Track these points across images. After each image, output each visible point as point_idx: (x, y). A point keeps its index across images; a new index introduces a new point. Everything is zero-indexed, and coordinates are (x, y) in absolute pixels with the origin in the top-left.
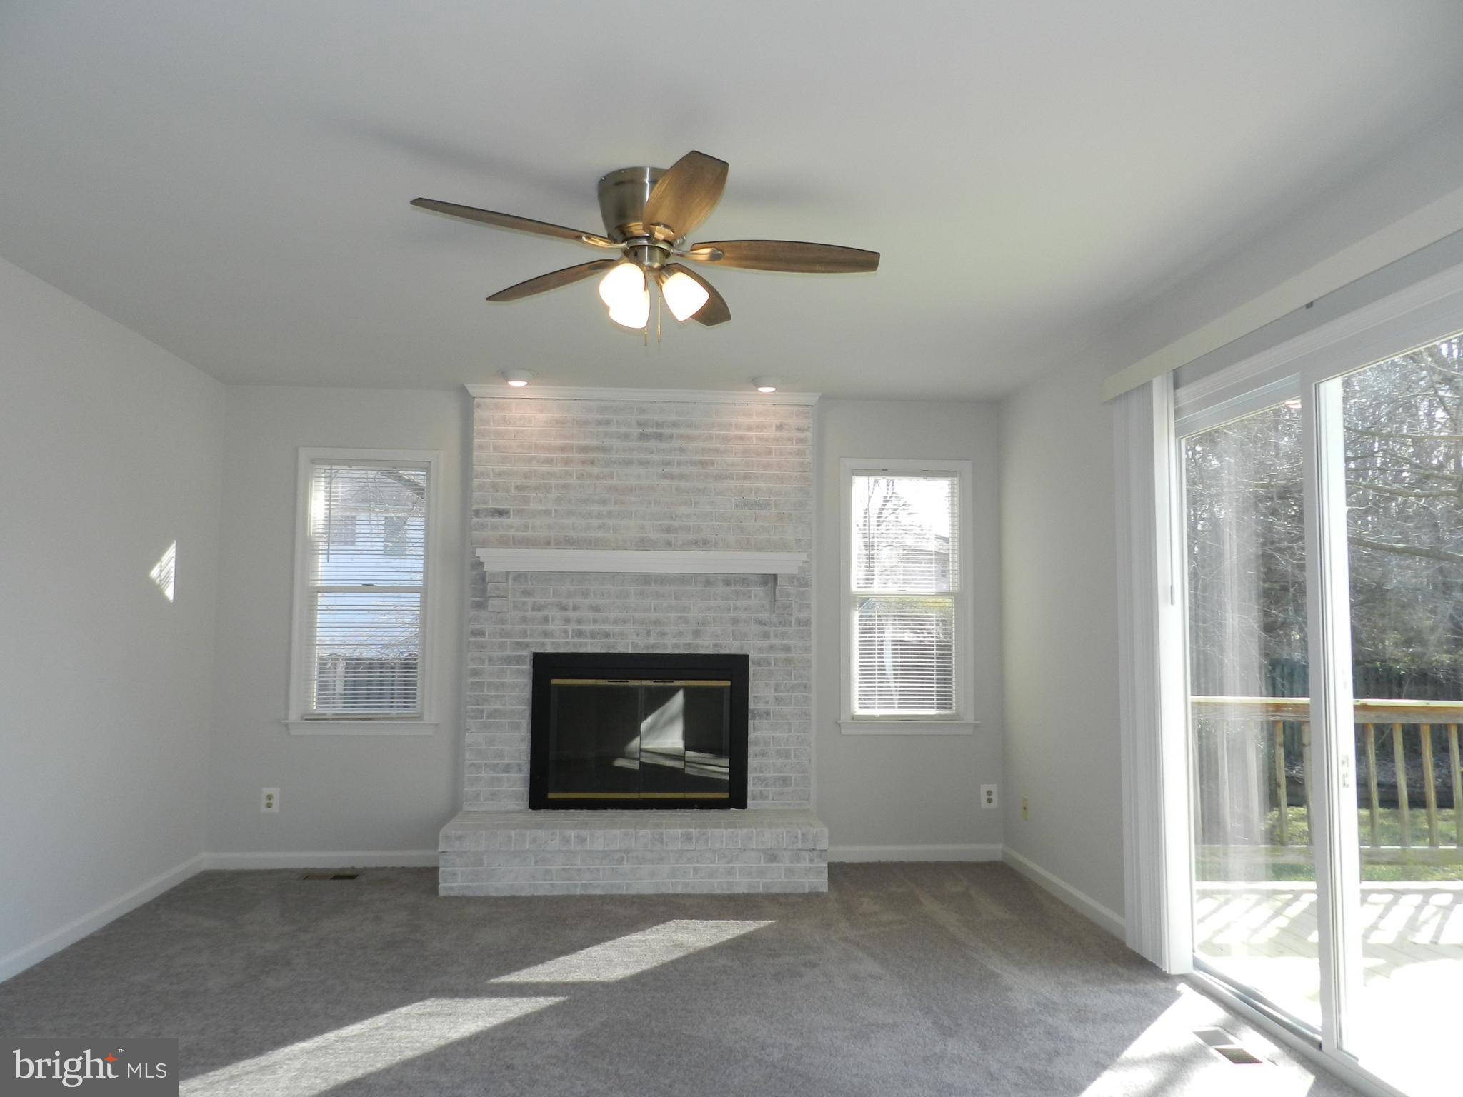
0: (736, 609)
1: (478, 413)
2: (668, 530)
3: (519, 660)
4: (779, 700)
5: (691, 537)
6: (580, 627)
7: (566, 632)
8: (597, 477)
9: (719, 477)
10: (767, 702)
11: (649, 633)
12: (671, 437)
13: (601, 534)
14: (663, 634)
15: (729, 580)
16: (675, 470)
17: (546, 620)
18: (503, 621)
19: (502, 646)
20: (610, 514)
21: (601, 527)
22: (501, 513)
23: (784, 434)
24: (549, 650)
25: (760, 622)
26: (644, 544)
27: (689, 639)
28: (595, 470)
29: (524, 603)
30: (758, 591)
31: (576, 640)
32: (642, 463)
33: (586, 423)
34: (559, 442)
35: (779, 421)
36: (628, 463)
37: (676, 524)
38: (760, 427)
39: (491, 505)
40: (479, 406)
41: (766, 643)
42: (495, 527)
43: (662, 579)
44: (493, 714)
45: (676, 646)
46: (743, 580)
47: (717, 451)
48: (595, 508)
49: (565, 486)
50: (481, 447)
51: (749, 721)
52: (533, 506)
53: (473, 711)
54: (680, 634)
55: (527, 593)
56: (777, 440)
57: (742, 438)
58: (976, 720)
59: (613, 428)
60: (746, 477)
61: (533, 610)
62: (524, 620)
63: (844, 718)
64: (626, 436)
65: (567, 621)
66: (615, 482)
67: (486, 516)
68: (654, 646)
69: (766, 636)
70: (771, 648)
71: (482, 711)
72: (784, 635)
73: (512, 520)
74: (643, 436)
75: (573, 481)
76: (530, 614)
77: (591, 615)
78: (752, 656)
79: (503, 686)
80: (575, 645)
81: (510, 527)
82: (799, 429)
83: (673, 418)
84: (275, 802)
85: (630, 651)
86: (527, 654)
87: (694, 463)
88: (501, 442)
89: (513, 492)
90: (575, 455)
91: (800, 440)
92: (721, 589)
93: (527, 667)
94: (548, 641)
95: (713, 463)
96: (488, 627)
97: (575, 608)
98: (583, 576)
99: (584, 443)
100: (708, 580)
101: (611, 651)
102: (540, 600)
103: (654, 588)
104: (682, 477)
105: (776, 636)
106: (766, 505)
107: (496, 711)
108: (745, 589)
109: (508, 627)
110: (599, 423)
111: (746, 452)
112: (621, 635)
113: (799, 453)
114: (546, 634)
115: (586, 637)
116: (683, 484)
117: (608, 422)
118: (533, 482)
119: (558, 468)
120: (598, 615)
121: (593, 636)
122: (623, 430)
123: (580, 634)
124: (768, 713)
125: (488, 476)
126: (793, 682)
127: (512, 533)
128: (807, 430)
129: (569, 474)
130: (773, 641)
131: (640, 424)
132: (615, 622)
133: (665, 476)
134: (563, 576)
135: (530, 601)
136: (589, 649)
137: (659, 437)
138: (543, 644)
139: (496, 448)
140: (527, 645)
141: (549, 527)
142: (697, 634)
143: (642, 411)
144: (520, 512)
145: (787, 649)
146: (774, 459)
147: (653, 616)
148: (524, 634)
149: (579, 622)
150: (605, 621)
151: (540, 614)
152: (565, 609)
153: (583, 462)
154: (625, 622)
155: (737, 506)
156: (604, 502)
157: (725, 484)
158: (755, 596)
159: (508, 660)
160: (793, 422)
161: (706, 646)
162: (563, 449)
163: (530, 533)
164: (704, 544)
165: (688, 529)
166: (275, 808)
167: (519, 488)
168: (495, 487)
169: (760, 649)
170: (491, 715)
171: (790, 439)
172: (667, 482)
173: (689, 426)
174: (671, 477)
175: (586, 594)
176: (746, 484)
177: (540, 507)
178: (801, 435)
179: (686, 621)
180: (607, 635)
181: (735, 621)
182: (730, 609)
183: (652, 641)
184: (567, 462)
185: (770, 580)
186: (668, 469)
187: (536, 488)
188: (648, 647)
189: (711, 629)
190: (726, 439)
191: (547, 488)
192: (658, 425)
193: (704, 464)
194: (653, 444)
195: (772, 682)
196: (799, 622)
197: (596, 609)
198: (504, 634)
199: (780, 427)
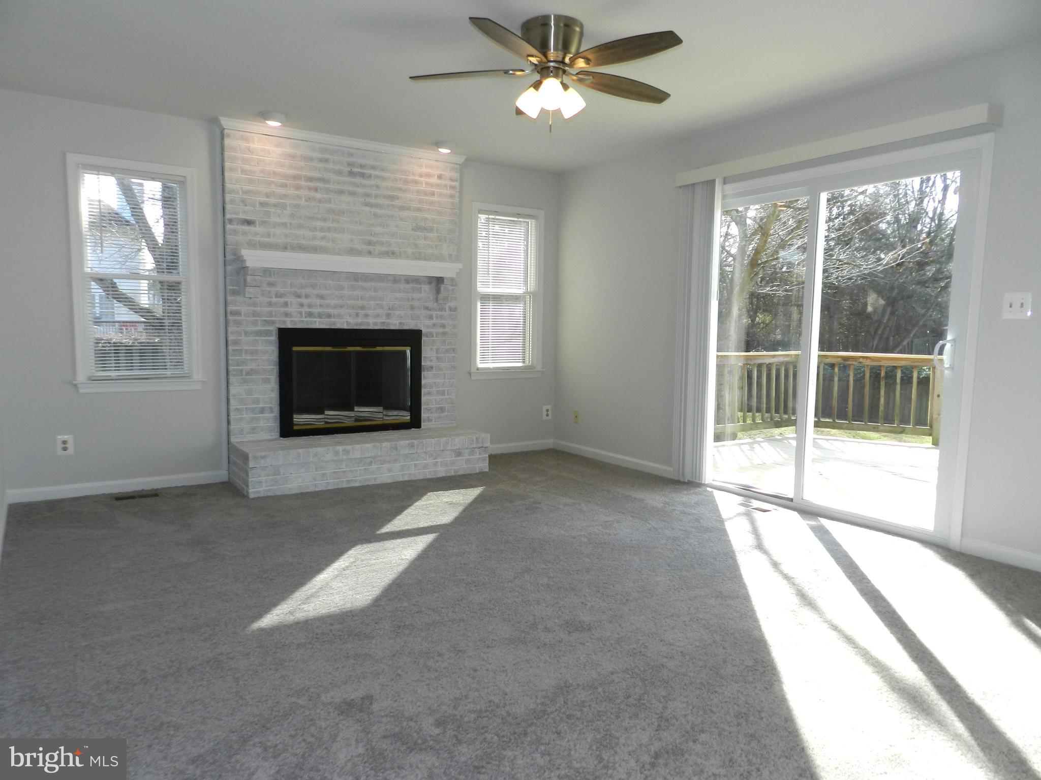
0: (413, 299)
1: (227, 141)
2: (369, 243)
3: (267, 333)
4: (438, 359)
5: (384, 249)
6: (310, 310)
7: (301, 313)
8: (320, 201)
9: (402, 208)
10: (431, 361)
11: (357, 315)
12: (370, 176)
13: (323, 243)
14: (366, 316)
15: (409, 280)
16: (372, 200)
17: (286, 304)
18: (255, 305)
19: (255, 323)
20: (329, 230)
21: (323, 238)
22: (249, 222)
23: (442, 182)
24: (289, 326)
25: (427, 308)
26: (352, 252)
27: (383, 319)
28: (318, 196)
29: (270, 292)
30: (426, 288)
31: (308, 319)
32: (352, 194)
33: (311, 159)
34: (291, 172)
35: (439, 172)
36: (341, 192)
37: (374, 239)
38: (428, 175)
39: (241, 216)
40: (229, 136)
41: (430, 322)
42: (244, 233)
43: (366, 277)
44: (250, 372)
45: (375, 324)
46: (416, 280)
47: (400, 189)
48: (319, 224)
49: (297, 206)
50: (231, 169)
51: (422, 373)
52: (274, 219)
53: (234, 370)
54: (378, 316)
55: (271, 284)
56: (438, 185)
57: (416, 182)
58: (543, 368)
59: (331, 166)
60: (419, 210)
61: (277, 296)
62: (270, 304)
63: (473, 370)
64: (339, 173)
65: (302, 305)
66: (332, 206)
67: (238, 224)
68: (361, 324)
69: (431, 317)
70: (434, 325)
71: (241, 371)
72: (441, 317)
73: (257, 229)
74: (352, 174)
75: (303, 202)
76: (274, 300)
77: (318, 301)
78: (424, 331)
79: (256, 352)
80: (307, 322)
81: (256, 234)
82: (451, 180)
83: (372, 162)
84: (70, 445)
85: (345, 327)
86: (273, 329)
87: (386, 197)
88: (246, 167)
89: (258, 207)
90: (303, 183)
91: (453, 188)
92: (403, 286)
93: (274, 338)
94: (288, 319)
95: (398, 198)
96: (243, 309)
97: (307, 296)
98: (311, 273)
99: (309, 174)
100: (395, 279)
101: (333, 327)
102: (282, 290)
103: (360, 283)
104: (377, 206)
105: (437, 317)
106: (431, 230)
107: (252, 370)
108: (418, 286)
109: (258, 309)
110: (321, 160)
111: (418, 192)
112: (339, 316)
113: (452, 196)
114: (286, 315)
115: (315, 317)
116: (378, 211)
117: (327, 161)
118: (273, 200)
119: (291, 192)
120: (322, 302)
121: (320, 316)
122: (337, 167)
123: (310, 315)
124: (432, 367)
125: (238, 193)
126: (448, 347)
127: (258, 238)
128: (456, 181)
129: (299, 197)
130: (435, 321)
131: (349, 164)
132: (335, 307)
133: (367, 204)
134: (295, 272)
135: (274, 290)
136: (318, 325)
137: (363, 175)
138: (285, 322)
139: (243, 172)
140: (273, 322)
141: (286, 236)
142: (388, 316)
143: (351, 155)
144: (263, 223)
145: (443, 326)
146: (436, 199)
147: (360, 303)
148: (270, 314)
149: (310, 306)
150: (328, 306)
151: (282, 300)
152: (299, 296)
153: (310, 189)
154: (341, 307)
155: (413, 229)
156: (325, 220)
157: (405, 214)
158: (424, 291)
159: (259, 333)
160: (448, 174)
161: (394, 324)
162: (295, 177)
163: (272, 240)
164: (392, 254)
165: (382, 243)
166: (71, 450)
167: (263, 204)
168: (244, 202)
169: (428, 327)
170: (248, 374)
171: (445, 186)
172: (367, 209)
173: (383, 170)
174: (371, 205)
175: (314, 286)
176: (418, 214)
177: (278, 220)
178: (453, 184)
179: (381, 307)
180: (329, 316)
181: (412, 308)
182: (409, 299)
183: (359, 320)
184: (298, 188)
185: (440, 280)
186: (368, 200)
187: (276, 206)
188: (357, 325)
189: (397, 312)
190: (406, 182)
191: (284, 206)
192: (362, 166)
193: (392, 198)
194: (358, 180)
195: (435, 347)
196: (450, 309)
197: (321, 297)
198: (255, 314)
199: (440, 177)
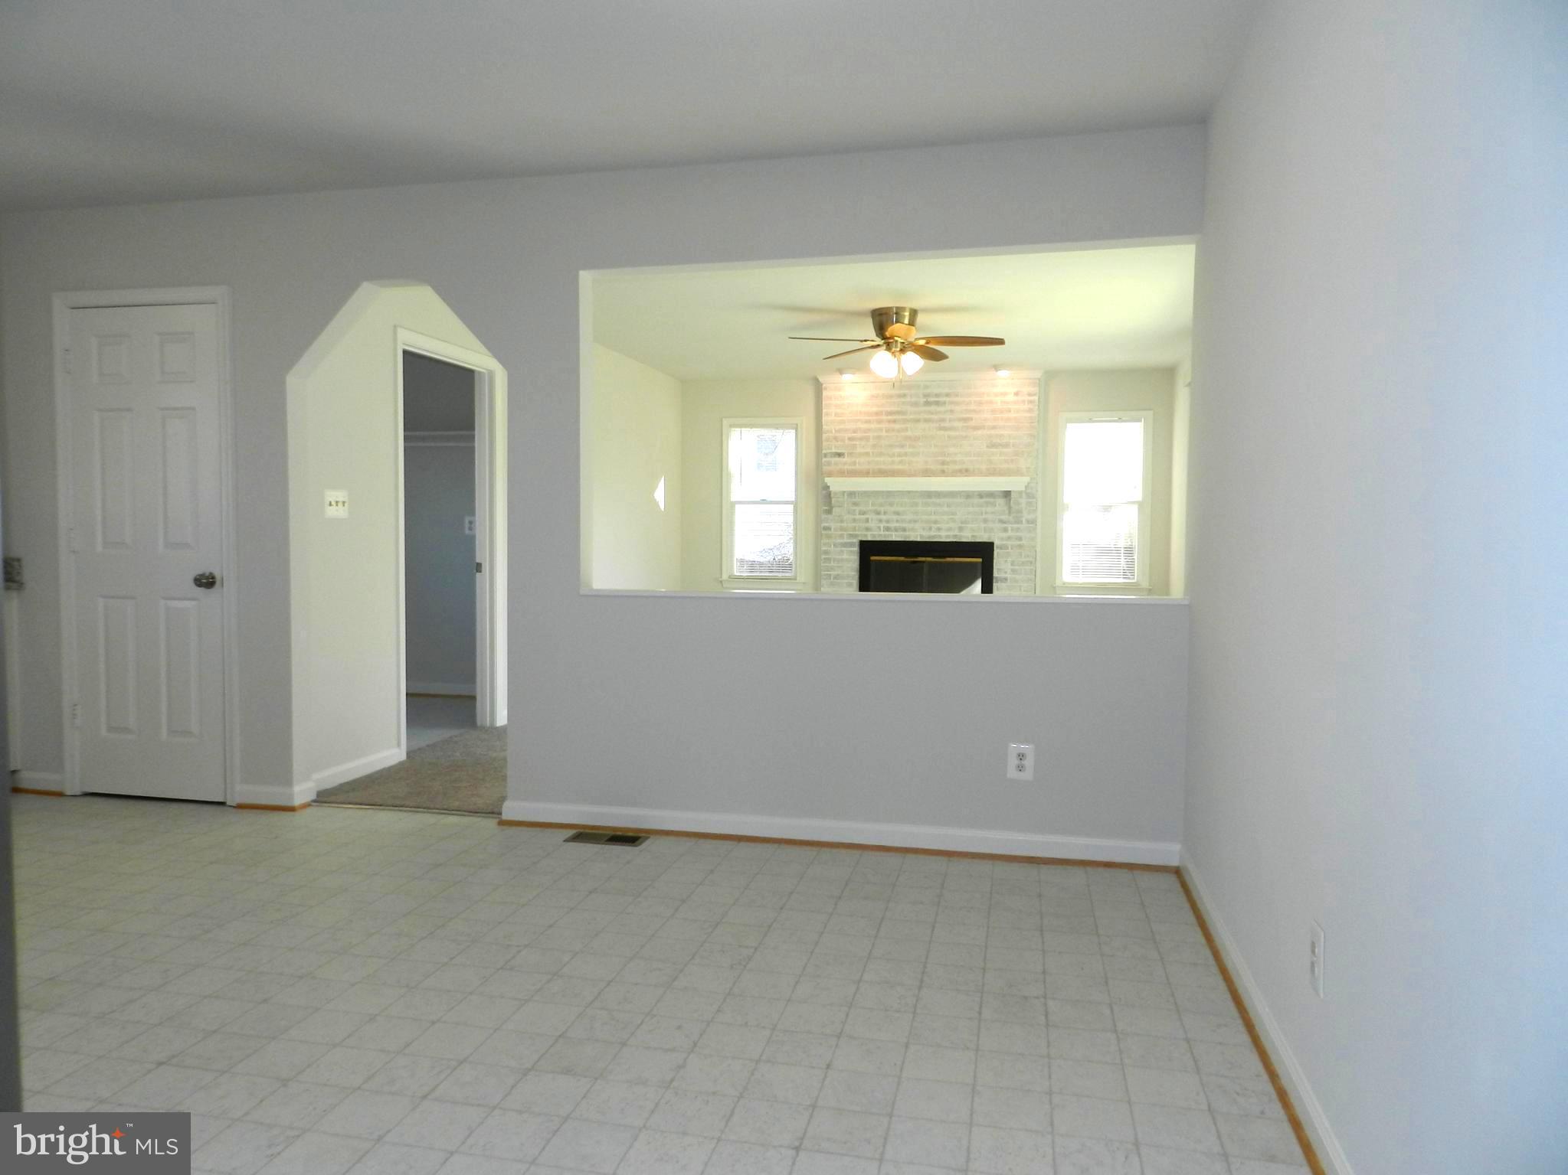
0: (986, 513)
1: (825, 393)
2: (943, 463)
3: (851, 545)
4: (1013, 571)
5: (957, 467)
6: (888, 525)
7: (879, 528)
8: (898, 431)
9: (976, 428)
10: (1006, 573)
11: (930, 529)
12: (945, 403)
13: (900, 467)
14: (939, 529)
15: (981, 495)
16: (947, 424)
17: (867, 520)
18: (842, 521)
19: (841, 536)
20: (906, 454)
21: (901, 462)
22: (840, 455)
23: (1020, 398)
24: (870, 539)
25: (1002, 521)
26: (927, 473)
27: (956, 533)
28: (897, 426)
29: (854, 510)
30: (1001, 501)
31: (887, 533)
32: (926, 421)
33: (891, 396)
34: (875, 409)
35: (1015, 390)
36: (918, 421)
37: (948, 459)
38: (1005, 394)
39: (834, 450)
40: (826, 389)
41: (1005, 535)
42: (836, 464)
43: (939, 494)
44: (836, 577)
45: (947, 536)
46: (991, 494)
47: (974, 411)
48: (897, 450)
49: (879, 438)
50: (827, 414)
51: (994, 584)
52: (859, 450)
53: (825, 575)
54: (950, 529)
55: (855, 504)
56: (1015, 403)
57: (991, 402)
58: (1150, 586)
59: (908, 399)
60: (994, 428)
61: (860, 514)
62: (854, 520)
63: (1058, 583)
64: (916, 404)
65: (880, 521)
66: (909, 433)
67: (831, 457)
68: (934, 537)
69: (1005, 530)
70: (1009, 538)
71: (830, 575)
72: (1018, 530)
73: (846, 459)
74: (927, 403)
75: (884, 434)
76: (857, 517)
77: (895, 517)
78: (997, 543)
79: (842, 560)
80: (885, 536)
81: (845, 464)
82: (1030, 395)
83: (947, 391)
85: (919, 539)
86: (856, 541)
87: (960, 420)
88: (838, 411)
89: (847, 441)
90: (884, 417)
91: (1031, 402)
92: (976, 500)
93: (856, 549)
94: (869, 533)
95: (972, 419)
96: (833, 525)
97: (885, 513)
98: (889, 494)
99: (889, 409)
100: (968, 495)
101: (907, 540)
102: (863, 508)
103: (934, 500)
104: (951, 429)
105: (1012, 530)
106: (1007, 445)
107: (838, 575)
108: (992, 500)
109: (844, 525)
110: (900, 396)
111: (993, 411)
112: (913, 529)
113: (1030, 410)
114: (867, 529)
115: (892, 531)
116: (952, 433)
117: (904, 396)
118: (859, 435)
119: (873, 426)
120: (899, 517)
121: (896, 530)
122: (913, 400)
123: (887, 529)
124: (1006, 579)
125: (831, 432)
126: (1024, 560)
127: (846, 467)
128: (1035, 395)
129: (881, 430)
130: (1010, 533)
131: (925, 396)
132: (910, 522)
133: (941, 429)
134: (877, 494)
135: (857, 509)
136: (894, 538)
137: (937, 403)
138: (866, 536)
139: (836, 415)
140: (856, 536)
141: (869, 463)
142: (961, 529)
143: (926, 387)
144: (851, 454)
145: (1020, 539)
146: (1012, 415)
147: (933, 517)
148: (854, 529)
149: (888, 521)
150: (903, 521)
151: (864, 517)
152: (878, 513)
153: (889, 421)
154: (915, 521)
155: (987, 447)
156: (902, 446)
157: (980, 432)
158: (999, 505)
159: (845, 545)
160: (1026, 390)
161: (967, 536)
162: (877, 414)
163: (857, 467)
164: (966, 472)
165: (955, 462)
167: (850, 439)
168: (836, 438)
169: (1002, 539)
170: (835, 578)
171: (1024, 402)
172: (942, 432)
173: (957, 396)
174: (945, 429)
175: (891, 504)
176: (993, 432)
177: (862, 451)
178: (1032, 398)
179: (954, 521)
180: (904, 530)
181: (985, 521)
182: (982, 513)
183: (932, 533)
184: (880, 422)
185: (1007, 494)
186: (943, 425)
187: (861, 439)
188: (929, 537)
189: (969, 526)
190: (980, 403)
191: (867, 439)
192: (937, 395)
193: (965, 420)
194: (933, 408)
195: (1009, 559)
196: (1028, 522)
197: (898, 513)
198: (842, 529)
199: (1017, 394)
